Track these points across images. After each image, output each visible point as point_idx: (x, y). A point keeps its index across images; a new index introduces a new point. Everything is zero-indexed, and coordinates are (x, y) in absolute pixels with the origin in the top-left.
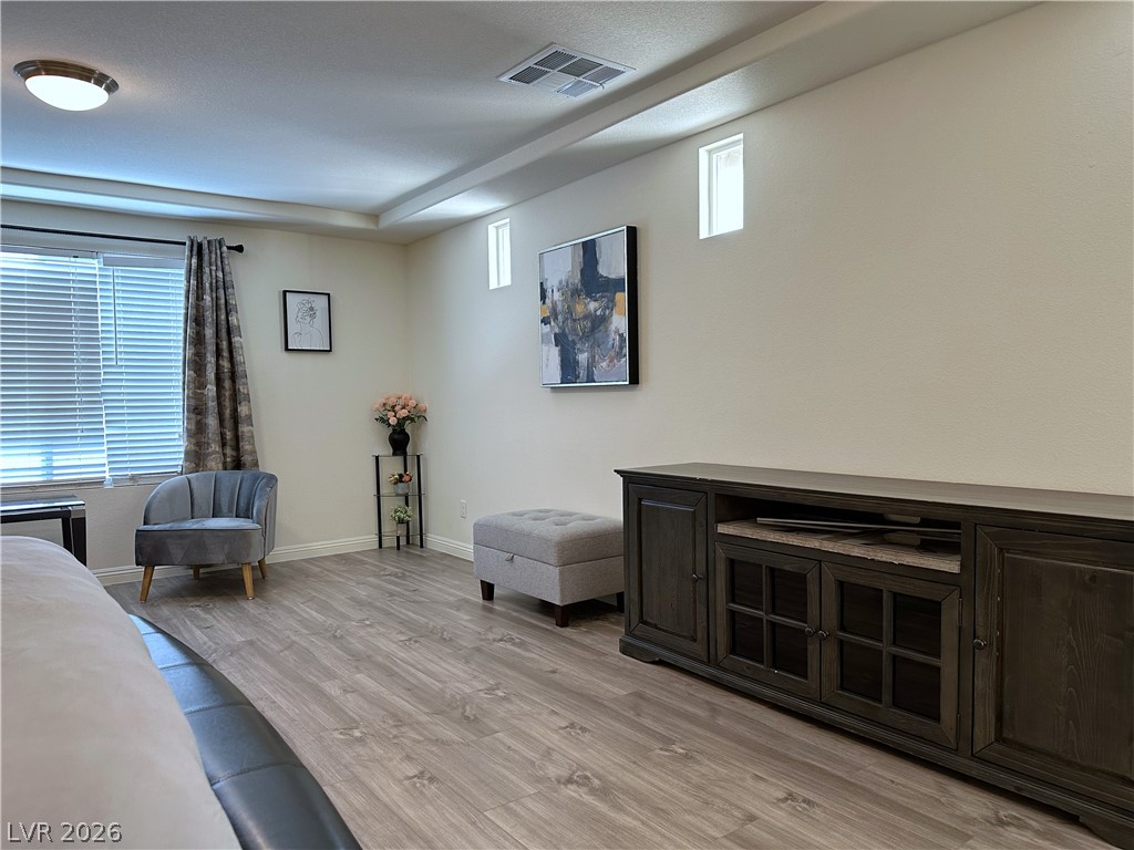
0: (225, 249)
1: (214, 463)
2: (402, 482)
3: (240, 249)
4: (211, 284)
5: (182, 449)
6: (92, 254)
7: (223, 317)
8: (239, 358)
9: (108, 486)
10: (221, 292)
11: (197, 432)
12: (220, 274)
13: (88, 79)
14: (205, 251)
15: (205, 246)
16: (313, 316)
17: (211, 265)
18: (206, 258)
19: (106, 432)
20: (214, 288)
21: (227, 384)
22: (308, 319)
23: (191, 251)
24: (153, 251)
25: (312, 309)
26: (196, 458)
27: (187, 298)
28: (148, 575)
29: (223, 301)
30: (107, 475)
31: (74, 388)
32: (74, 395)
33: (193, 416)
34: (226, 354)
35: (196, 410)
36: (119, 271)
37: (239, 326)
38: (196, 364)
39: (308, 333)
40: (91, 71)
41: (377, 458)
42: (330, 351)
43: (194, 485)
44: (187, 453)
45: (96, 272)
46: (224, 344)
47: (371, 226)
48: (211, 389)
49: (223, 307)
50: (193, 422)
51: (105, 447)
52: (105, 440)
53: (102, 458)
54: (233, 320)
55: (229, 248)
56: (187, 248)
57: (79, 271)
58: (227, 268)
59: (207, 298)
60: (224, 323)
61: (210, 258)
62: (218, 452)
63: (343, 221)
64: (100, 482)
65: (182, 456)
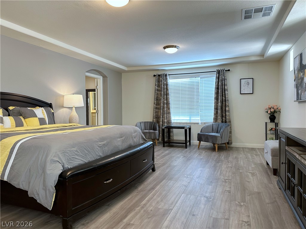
0: (225, 71)
1: (219, 121)
2: (272, 130)
3: (229, 70)
4: (221, 80)
5: (213, 117)
6: (199, 76)
7: (224, 87)
8: (227, 97)
9: (200, 124)
10: (223, 81)
11: (216, 114)
12: (223, 77)
13: (173, 47)
14: (220, 72)
15: (220, 71)
16: (248, 85)
17: (221, 75)
18: (220, 74)
19: (200, 113)
20: (222, 81)
21: (224, 103)
22: (247, 85)
23: (217, 73)
24: (210, 74)
25: (248, 83)
26: (216, 119)
27: (216, 83)
28: (200, 143)
29: (224, 83)
30: (200, 122)
31: (194, 104)
32: (194, 106)
33: (215, 110)
34: (224, 96)
35: (216, 109)
36: (203, 79)
37: (227, 89)
38: (217, 99)
39: (247, 89)
40: (174, 46)
41: (266, 123)
42: (253, 93)
43: (214, 125)
44: (214, 118)
45: (199, 80)
46: (224, 93)
47: (262, 58)
48: (219, 104)
49: (224, 85)
50: (215, 112)
51: (199, 116)
52: (200, 115)
53: (199, 118)
54: (226, 88)
55: (226, 71)
56: (216, 72)
57: (196, 80)
58: (225, 76)
59: (220, 83)
60: (224, 88)
61: (221, 74)
62: (220, 119)
63: (253, 59)
64: (198, 123)
65: (213, 119)
